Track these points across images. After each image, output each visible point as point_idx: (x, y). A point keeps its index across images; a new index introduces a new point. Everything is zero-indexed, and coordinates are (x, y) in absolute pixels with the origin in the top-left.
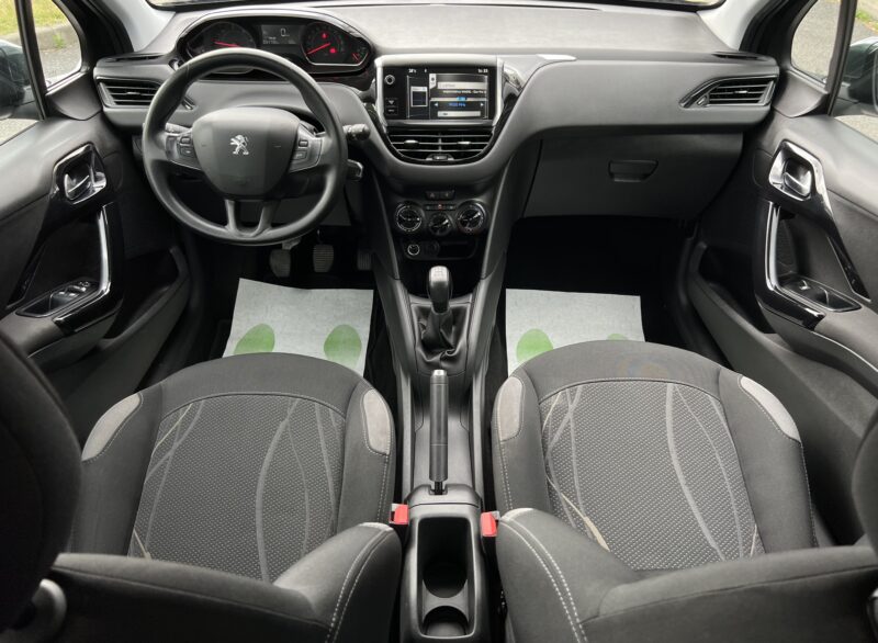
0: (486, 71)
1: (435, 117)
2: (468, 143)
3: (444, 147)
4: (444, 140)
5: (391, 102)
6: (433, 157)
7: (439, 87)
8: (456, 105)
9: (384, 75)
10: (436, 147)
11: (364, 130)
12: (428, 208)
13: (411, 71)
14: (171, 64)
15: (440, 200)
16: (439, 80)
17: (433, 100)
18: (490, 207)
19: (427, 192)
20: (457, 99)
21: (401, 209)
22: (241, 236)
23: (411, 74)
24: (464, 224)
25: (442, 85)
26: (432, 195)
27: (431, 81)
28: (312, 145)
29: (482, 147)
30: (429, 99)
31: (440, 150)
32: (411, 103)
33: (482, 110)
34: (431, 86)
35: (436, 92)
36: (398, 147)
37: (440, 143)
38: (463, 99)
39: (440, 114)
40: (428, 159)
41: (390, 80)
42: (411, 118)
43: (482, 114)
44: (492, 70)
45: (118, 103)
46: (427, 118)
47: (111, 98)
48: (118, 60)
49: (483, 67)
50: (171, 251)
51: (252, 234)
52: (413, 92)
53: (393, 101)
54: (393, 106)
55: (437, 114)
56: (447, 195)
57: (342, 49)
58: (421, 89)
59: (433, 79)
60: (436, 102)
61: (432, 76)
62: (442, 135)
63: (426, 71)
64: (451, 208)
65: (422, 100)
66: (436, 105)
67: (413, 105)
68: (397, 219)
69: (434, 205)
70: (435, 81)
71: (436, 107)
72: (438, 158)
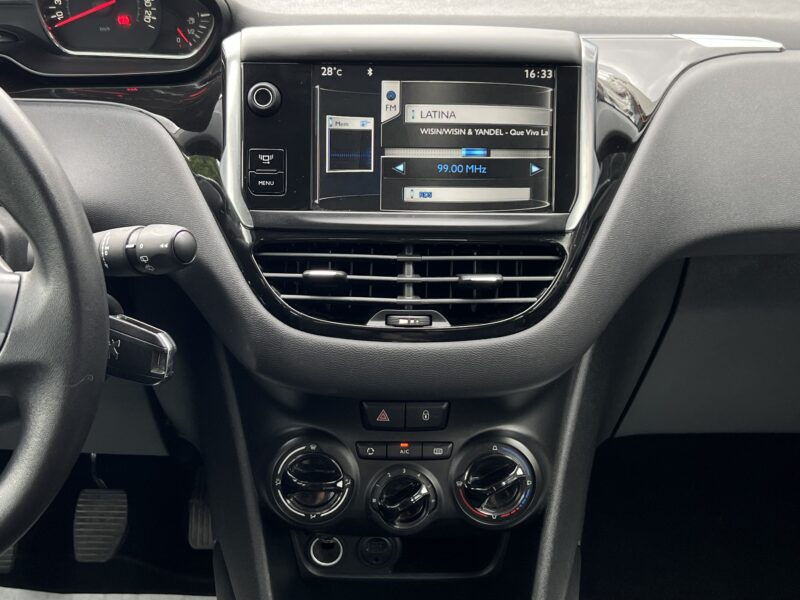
0: (548, 74)
1: (398, 204)
2: (493, 278)
3: (419, 289)
4: (419, 269)
5: (266, 159)
6: (387, 318)
7: (409, 119)
8: (457, 169)
9: (247, 83)
10: (397, 289)
11: (172, 242)
12: (370, 451)
13: (328, 71)
15: (405, 429)
16: (407, 98)
17: (392, 153)
18: (547, 447)
19: (368, 408)
20: (461, 154)
21: (292, 453)
23: (328, 81)
24: (476, 499)
25: (417, 114)
26: (383, 417)
27: (385, 101)
29: (534, 289)
30: (379, 151)
31: (408, 299)
32: (325, 163)
33: (534, 183)
34: (387, 115)
35: (399, 132)
36: (285, 286)
37: (409, 276)
38: (479, 153)
39: (411, 194)
40: (372, 324)
41: (263, 96)
42: (324, 205)
43: (536, 195)
44: (565, 73)
46: (372, 205)
49: (538, 63)
52: (333, 132)
53: (270, 157)
54: (272, 172)
55: (401, 194)
56: (426, 416)
57: (148, 17)
58: (355, 123)
59: (391, 96)
60: (399, 161)
61: (389, 86)
62: (415, 254)
63: (370, 72)
64: (438, 452)
65: (357, 156)
66: (401, 168)
67: (331, 168)
68: (278, 482)
69: (387, 443)
70: (397, 101)
71: (398, 174)
72: (403, 322)
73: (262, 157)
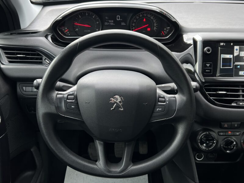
1: (238, 75)
3: (243, 96)
5: (208, 65)
6: (236, 103)
7: (241, 55)
9: (204, 47)
10: (238, 96)
11: (196, 86)
12: (222, 134)
13: (222, 44)
14: (46, 37)
15: (231, 128)
16: (241, 50)
17: (236, 63)
19: (222, 123)
22: (110, 172)
23: (222, 46)
25: (243, 54)
26: (226, 126)
27: (235, 51)
28: (169, 101)
30: (234, 63)
31: (241, 98)
32: (220, 65)
34: (235, 54)
35: (238, 58)
36: (211, 95)
37: (241, 93)
39: (241, 73)
40: (233, 104)
41: (208, 50)
42: (220, 76)
45: (10, 62)
46: (231, 76)
47: (6, 58)
48: (11, 34)
50: (32, 150)
51: (118, 170)
52: (223, 58)
53: (209, 65)
54: (210, 68)
55: (238, 73)
56: (236, 126)
57: (155, 28)
58: (228, 56)
59: (237, 50)
60: (238, 65)
61: (236, 47)
62: (242, 87)
63: (232, 44)
64: (238, 134)
65: (228, 64)
66: (239, 67)
67: (222, 67)
68: (199, 141)
69: (225, 132)
70: (238, 51)
71: (238, 68)
72: (241, 104)
73: (207, 65)
